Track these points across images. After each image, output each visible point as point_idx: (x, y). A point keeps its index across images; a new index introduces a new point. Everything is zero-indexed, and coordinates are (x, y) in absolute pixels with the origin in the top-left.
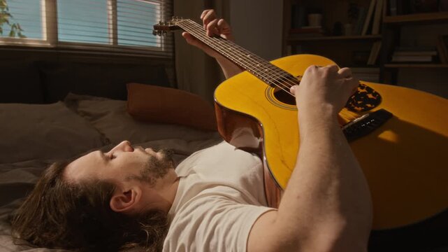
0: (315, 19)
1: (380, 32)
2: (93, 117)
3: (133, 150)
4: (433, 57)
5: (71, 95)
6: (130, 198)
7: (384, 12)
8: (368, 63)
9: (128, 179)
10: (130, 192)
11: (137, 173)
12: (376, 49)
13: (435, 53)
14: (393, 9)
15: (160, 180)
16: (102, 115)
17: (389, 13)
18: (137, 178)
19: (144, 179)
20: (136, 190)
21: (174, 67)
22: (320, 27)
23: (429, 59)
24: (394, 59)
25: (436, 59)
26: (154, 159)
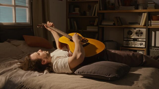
0: (77, 9)
1: (98, 15)
2: (17, 46)
3: (42, 52)
4: (113, 23)
5: (8, 40)
6: (45, 62)
7: (99, 10)
8: (95, 25)
9: (44, 58)
10: (44, 61)
11: (45, 57)
12: (97, 20)
13: (114, 22)
14: (101, 8)
15: (49, 58)
16: (19, 45)
17: (100, 10)
18: (45, 58)
19: (46, 58)
20: (46, 60)
21: (33, 28)
22: (79, 12)
23: (112, 24)
24: (102, 24)
25: (114, 24)
26: (47, 54)
